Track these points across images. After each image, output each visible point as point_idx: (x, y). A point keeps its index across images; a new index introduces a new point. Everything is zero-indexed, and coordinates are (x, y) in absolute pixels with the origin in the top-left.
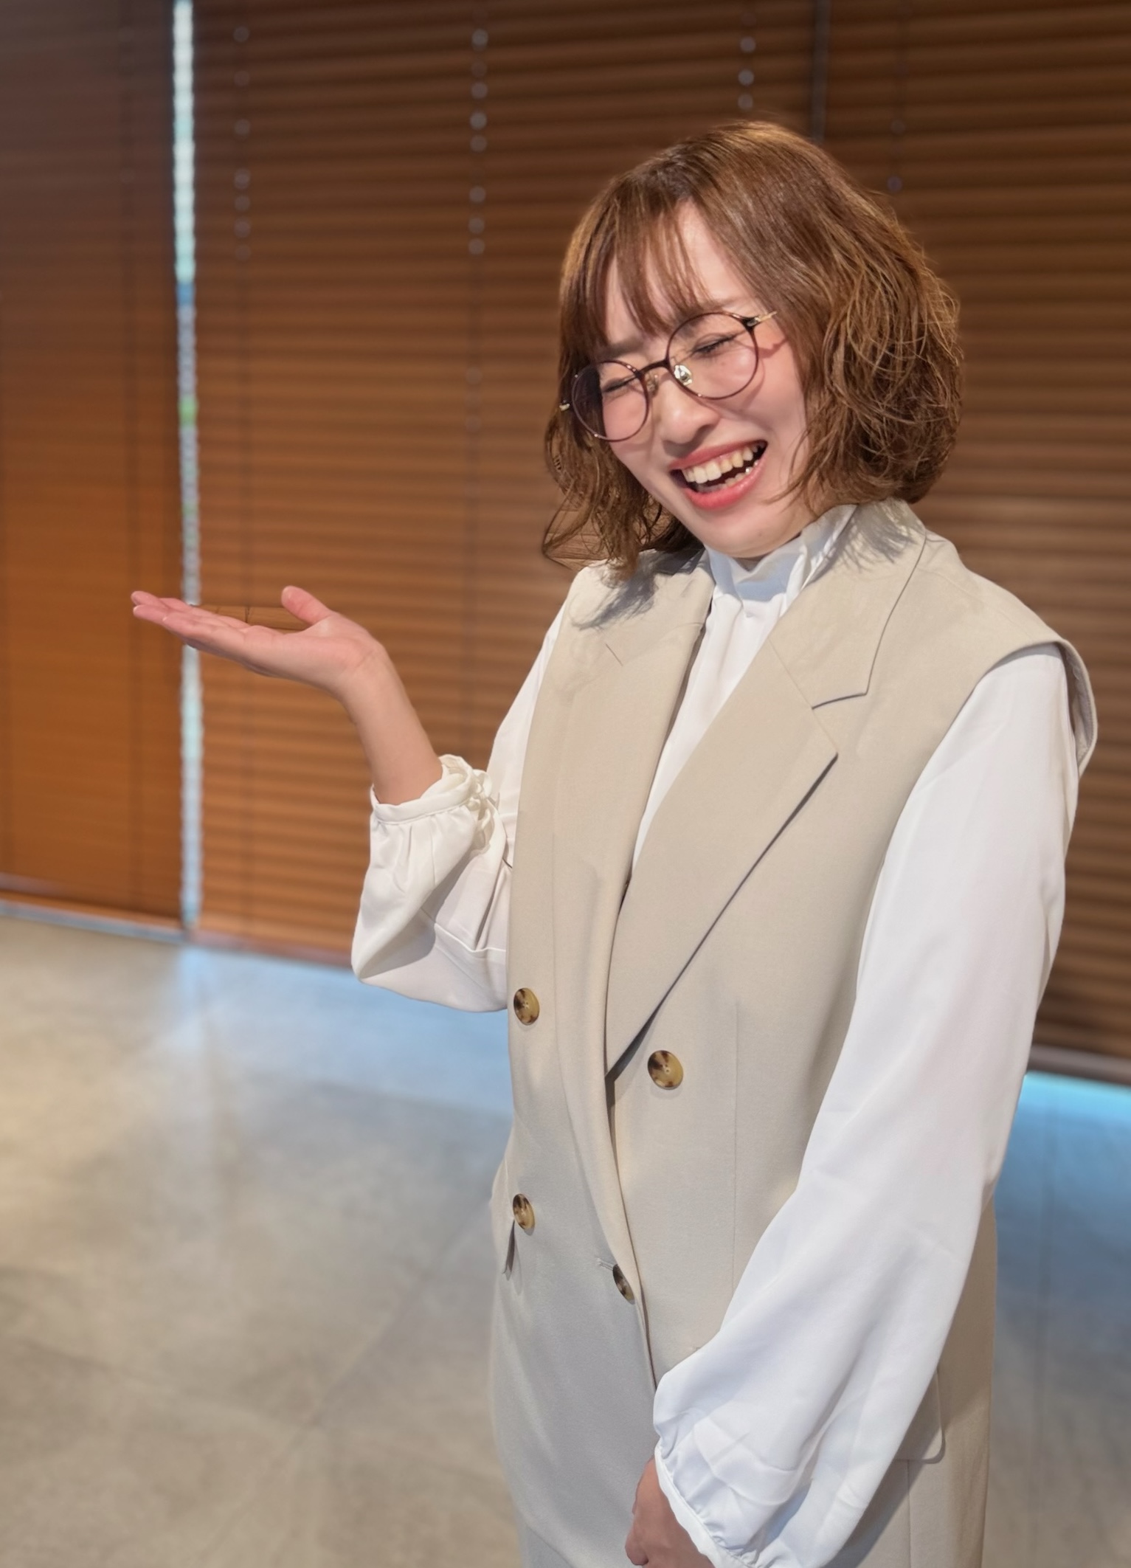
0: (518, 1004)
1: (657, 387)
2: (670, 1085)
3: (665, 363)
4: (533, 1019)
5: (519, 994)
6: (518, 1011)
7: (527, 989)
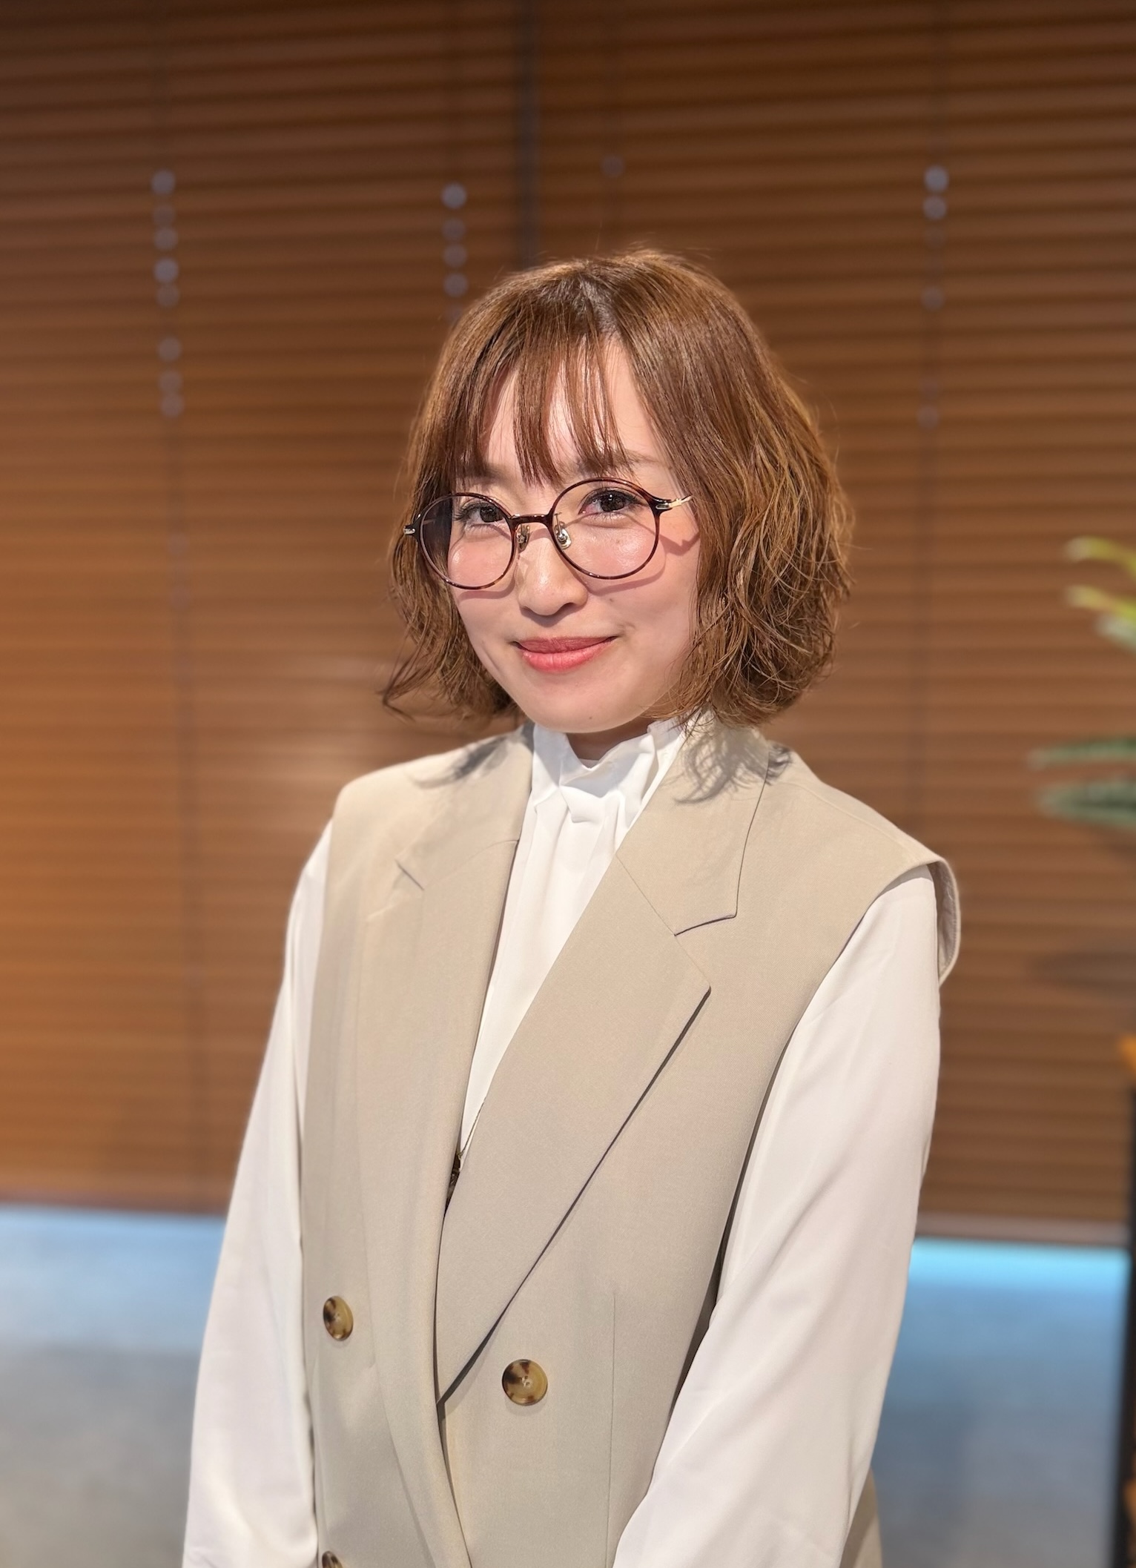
0: (328, 1317)
1: (526, 541)
2: (531, 1400)
3: (547, 520)
4: (346, 1334)
5: (329, 1303)
6: (328, 1324)
7: (335, 1297)
